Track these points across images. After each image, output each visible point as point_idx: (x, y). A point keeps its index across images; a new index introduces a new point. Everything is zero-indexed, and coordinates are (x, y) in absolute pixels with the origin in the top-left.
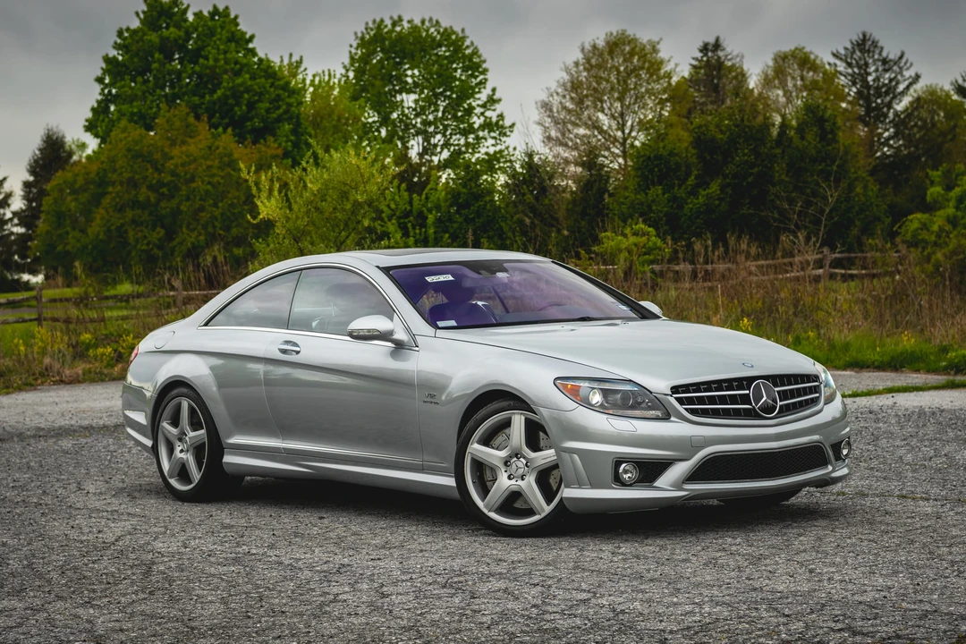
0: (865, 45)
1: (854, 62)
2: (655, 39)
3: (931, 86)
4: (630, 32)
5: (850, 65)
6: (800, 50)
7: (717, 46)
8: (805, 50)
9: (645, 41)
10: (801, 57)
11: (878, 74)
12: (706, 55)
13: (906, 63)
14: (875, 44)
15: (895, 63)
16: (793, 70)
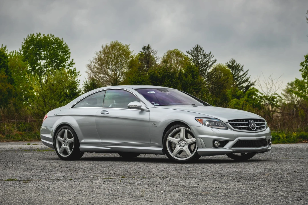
0: (198, 49)
1: (194, 55)
2: (128, 44)
3: (219, 64)
4: (119, 42)
5: (192, 56)
6: (176, 50)
7: (148, 47)
8: (178, 50)
9: (124, 45)
10: (176, 52)
11: (202, 59)
12: (144, 50)
13: (211, 56)
14: (201, 49)
15: (208, 56)
16: (174, 57)
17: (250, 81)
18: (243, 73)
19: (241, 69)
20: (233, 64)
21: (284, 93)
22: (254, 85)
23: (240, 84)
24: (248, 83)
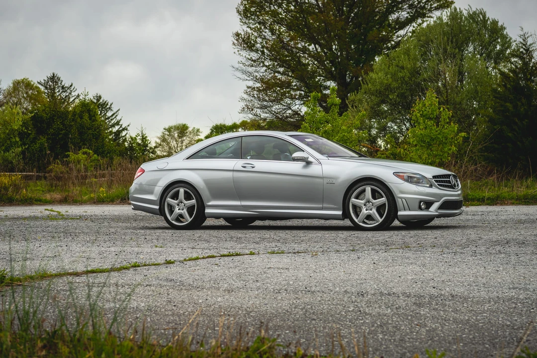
0: (54, 79)
1: (48, 86)
5: (46, 88)
6: (26, 79)
8: (28, 80)
10: (26, 83)
11: (59, 93)
13: (73, 89)
14: (59, 79)
15: (68, 89)
16: (22, 88)
17: (122, 125)
18: (112, 113)
19: (110, 108)
20: (98, 100)
22: (127, 129)
23: (107, 128)
24: (119, 126)
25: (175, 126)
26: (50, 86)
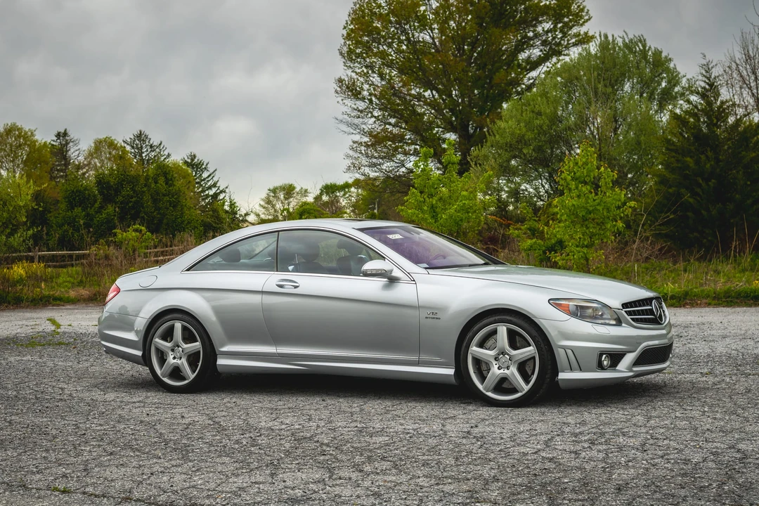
0: (141, 137)
1: (135, 146)
2: (33, 128)
3: (174, 160)
4: (19, 124)
5: (133, 147)
6: (109, 138)
7: (65, 134)
8: (111, 138)
9: (27, 130)
10: (109, 142)
11: (147, 153)
12: (59, 139)
13: (163, 147)
14: (146, 137)
15: (157, 148)
16: (105, 149)
17: (219, 187)
18: (209, 173)
19: (205, 168)
20: (192, 160)
21: (262, 203)
22: (225, 192)
23: (203, 191)
24: (217, 189)
25: (280, 187)
26: (137, 145)
